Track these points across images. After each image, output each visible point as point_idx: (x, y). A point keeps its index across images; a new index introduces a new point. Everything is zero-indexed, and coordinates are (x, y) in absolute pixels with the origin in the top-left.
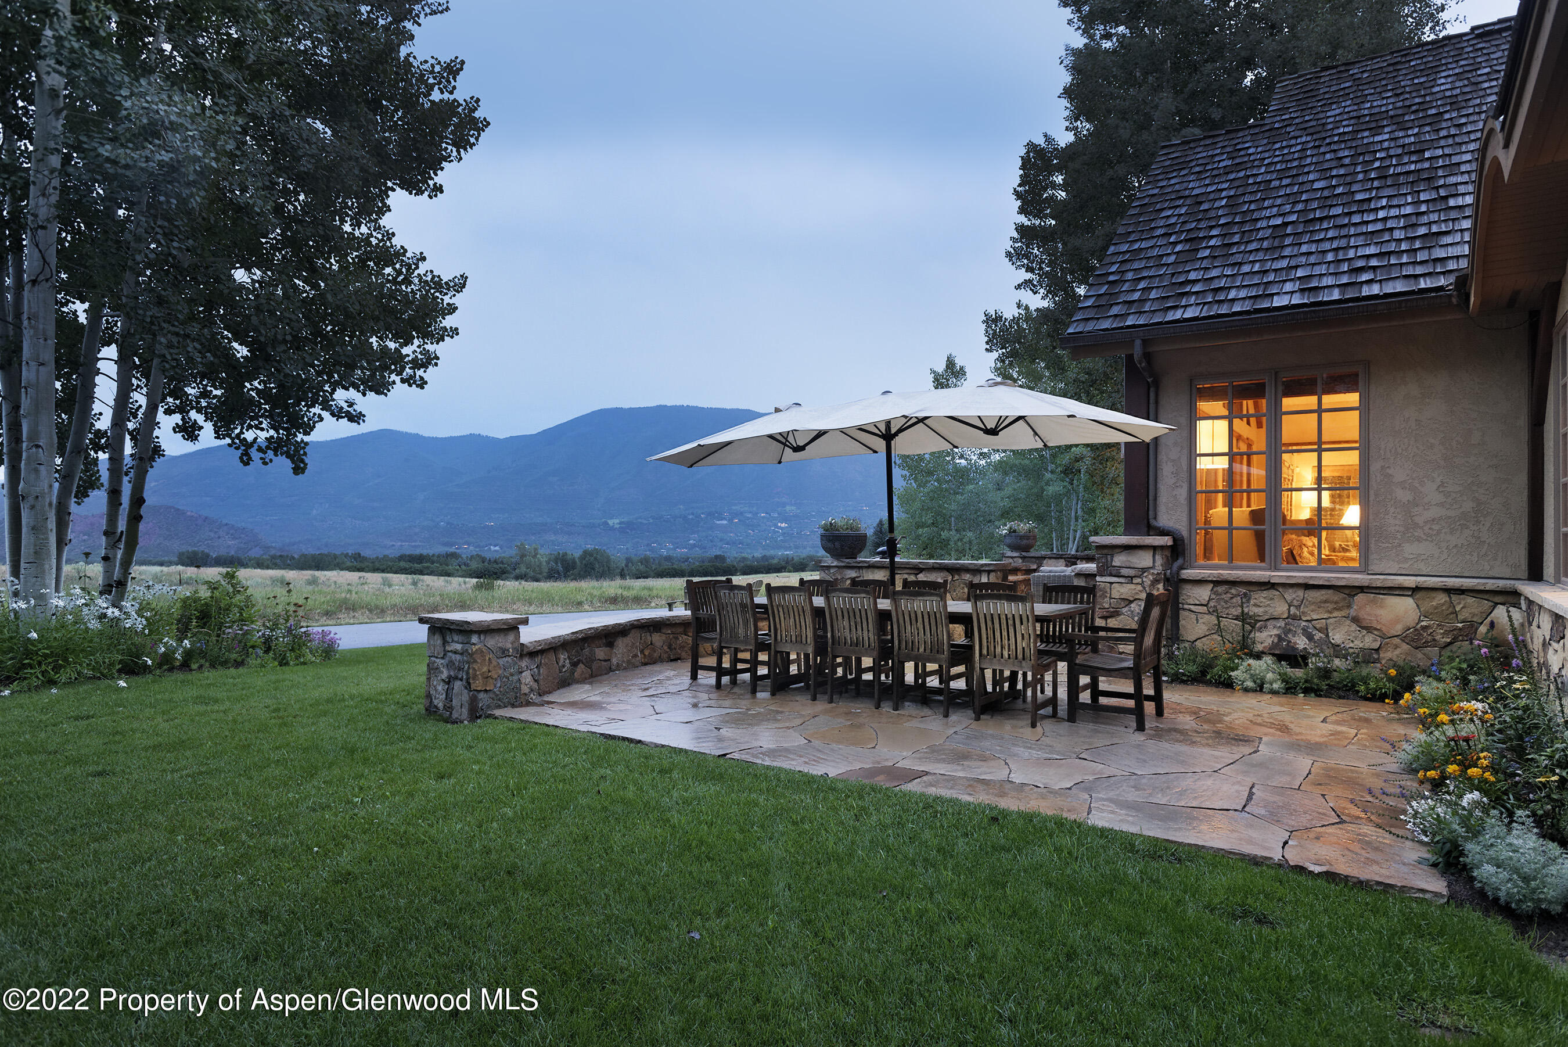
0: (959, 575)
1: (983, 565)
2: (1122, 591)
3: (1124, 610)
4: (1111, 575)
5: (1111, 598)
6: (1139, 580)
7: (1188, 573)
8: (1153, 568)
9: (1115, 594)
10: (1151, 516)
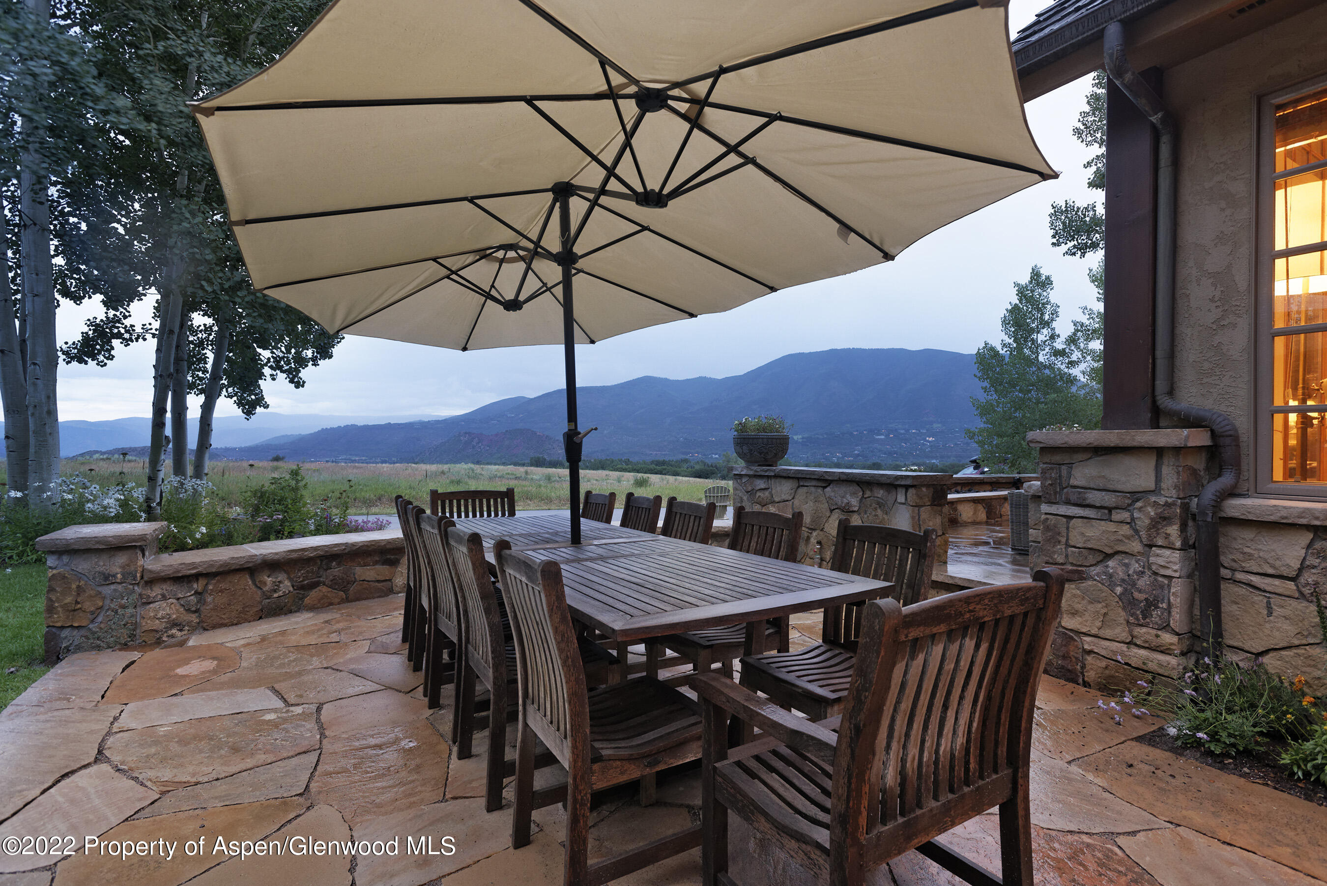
0: (871, 491)
1: (902, 477)
2: (1089, 533)
3: (1094, 571)
4: (1068, 503)
5: (1068, 545)
6: (1125, 515)
7: (1237, 507)
8: (1157, 491)
9: (1076, 539)
10: (1161, 385)
